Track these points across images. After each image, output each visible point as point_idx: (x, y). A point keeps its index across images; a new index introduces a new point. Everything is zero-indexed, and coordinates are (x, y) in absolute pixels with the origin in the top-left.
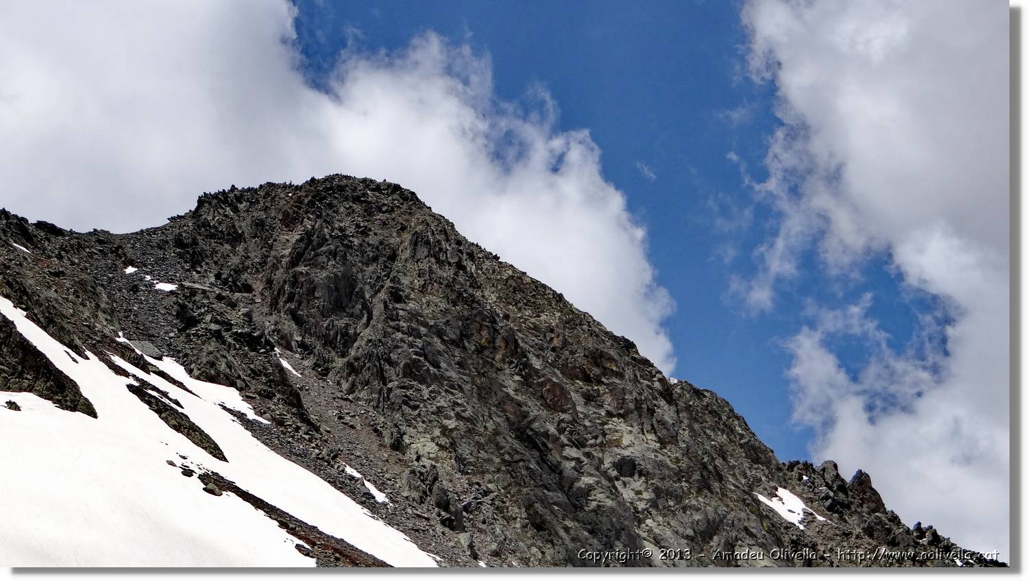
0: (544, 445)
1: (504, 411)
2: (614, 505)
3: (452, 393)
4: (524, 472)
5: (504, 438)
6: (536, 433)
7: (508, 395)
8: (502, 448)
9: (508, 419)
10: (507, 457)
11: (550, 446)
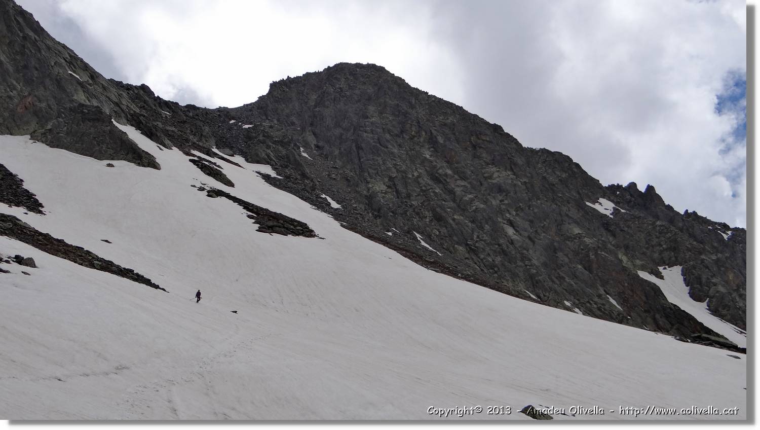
0: (445, 180)
1: (424, 166)
2: (485, 207)
3: (395, 160)
4: (432, 194)
5: (423, 179)
6: (440, 175)
7: (426, 158)
8: (421, 184)
9: (426, 170)
10: (424, 188)
11: (448, 180)
